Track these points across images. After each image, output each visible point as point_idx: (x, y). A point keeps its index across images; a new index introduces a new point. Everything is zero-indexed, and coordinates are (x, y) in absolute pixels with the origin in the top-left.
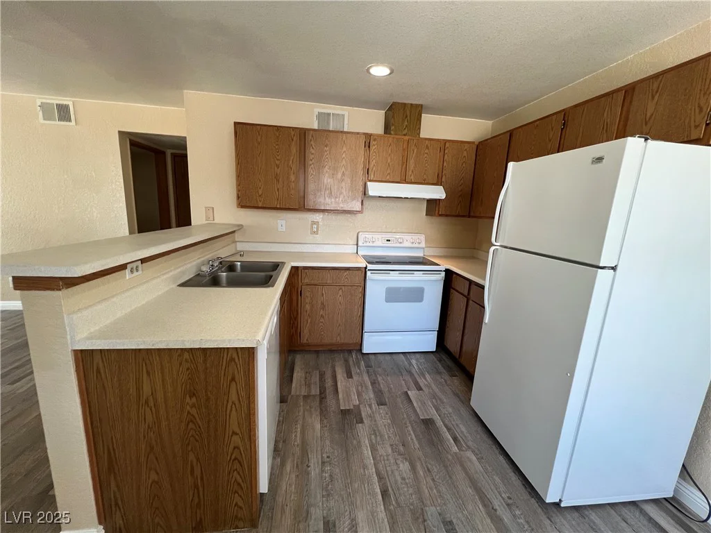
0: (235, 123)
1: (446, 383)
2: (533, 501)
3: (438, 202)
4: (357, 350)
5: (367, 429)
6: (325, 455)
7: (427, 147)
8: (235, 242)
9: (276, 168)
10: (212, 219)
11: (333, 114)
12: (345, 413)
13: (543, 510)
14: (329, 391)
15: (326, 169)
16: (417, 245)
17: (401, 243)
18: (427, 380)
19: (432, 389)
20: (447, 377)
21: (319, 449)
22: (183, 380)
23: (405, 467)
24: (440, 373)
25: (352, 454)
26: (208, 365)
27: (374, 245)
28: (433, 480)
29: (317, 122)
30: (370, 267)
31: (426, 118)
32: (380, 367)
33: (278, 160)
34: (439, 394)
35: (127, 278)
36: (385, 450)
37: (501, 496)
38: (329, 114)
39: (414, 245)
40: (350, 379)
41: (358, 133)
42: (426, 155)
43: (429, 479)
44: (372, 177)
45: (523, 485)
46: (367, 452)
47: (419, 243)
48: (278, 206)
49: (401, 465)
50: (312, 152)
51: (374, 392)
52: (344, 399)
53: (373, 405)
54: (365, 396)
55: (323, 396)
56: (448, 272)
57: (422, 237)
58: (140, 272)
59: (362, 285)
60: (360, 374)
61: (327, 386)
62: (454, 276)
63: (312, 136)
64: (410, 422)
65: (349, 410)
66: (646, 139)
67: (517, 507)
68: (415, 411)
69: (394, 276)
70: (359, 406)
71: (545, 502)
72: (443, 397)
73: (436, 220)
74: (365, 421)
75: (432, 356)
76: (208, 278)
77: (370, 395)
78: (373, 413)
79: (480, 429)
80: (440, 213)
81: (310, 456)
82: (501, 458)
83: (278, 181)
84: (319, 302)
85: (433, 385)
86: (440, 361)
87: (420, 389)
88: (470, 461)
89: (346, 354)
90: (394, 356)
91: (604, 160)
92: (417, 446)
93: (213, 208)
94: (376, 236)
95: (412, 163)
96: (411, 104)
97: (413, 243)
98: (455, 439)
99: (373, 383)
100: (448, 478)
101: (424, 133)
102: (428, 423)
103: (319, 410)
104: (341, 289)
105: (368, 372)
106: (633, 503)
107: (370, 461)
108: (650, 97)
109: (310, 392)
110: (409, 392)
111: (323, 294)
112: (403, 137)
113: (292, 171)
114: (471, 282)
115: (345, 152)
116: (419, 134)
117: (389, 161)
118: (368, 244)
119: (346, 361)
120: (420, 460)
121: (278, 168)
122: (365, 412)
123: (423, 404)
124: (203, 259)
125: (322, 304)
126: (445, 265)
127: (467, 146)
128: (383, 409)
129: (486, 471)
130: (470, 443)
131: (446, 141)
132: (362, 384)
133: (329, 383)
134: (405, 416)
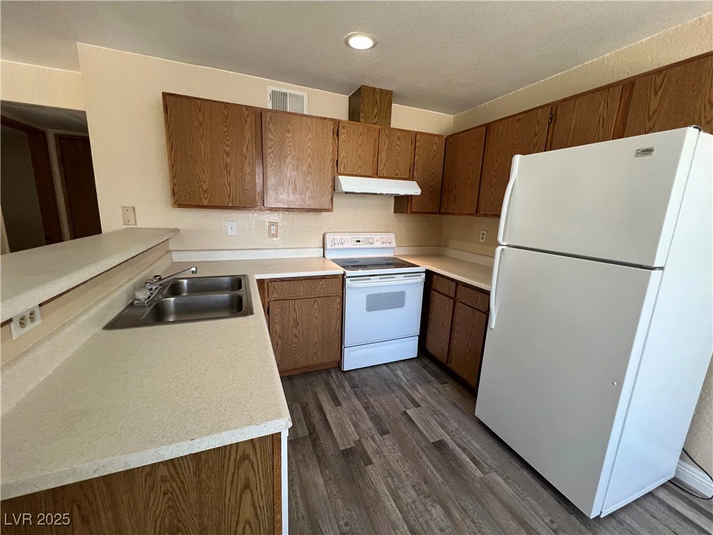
0: (165, 95)
1: (440, 392)
2: (573, 518)
3: (410, 198)
4: (335, 368)
5: (380, 470)
6: (341, 523)
7: (399, 139)
8: (169, 251)
9: (225, 156)
10: (132, 222)
11: (290, 94)
12: (347, 453)
13: (586, 527)
14: (319, 427)
15: (289, 159)
16: (387, 245)
17: (371, 243)
18: (420, 393)
19: (430, 403)
20: (439, 386)
21: (332, 515)
22: (157, 513)
23: (437, 511)
24: (429, 382)
25: (374, 511)
26: (204, 476)
27: (344, 246)
28: (473, 521)
29: (271, 102)
30: (349, 273)
31: (396, 108)
32: (367, 386)
33: (227, 146)
34: (439, 408)
35: (14, 338)
36: (409, 495)
37: (544, 521)
38: (285, 94)
39: (385, 245)
40: (339, 407)
41: (325, 118)
42: (397, 147)
43: (468, 521)
44: (341, 169)
45: (556, 500)
46: (390, 503)
47: (390, 243)
48: (230, 205)
49: (433, 511)
50: (271, 138)
51: (372, 419)
52: (340, 434)
53: (376, 437)
54: (363, 427)
55: (314, 436)
56: (428, 272)
57: (392, 236)
58: (38, 322)
59: (340, 294)
60: (348, 398)
61: (315, 422)
62: (435, 276)
63: (270, 118)
64: (422, 450)
65: (350, 449)
66: (700, 130)
67: (564, 531)
68: (423, 435)
69: (375, 282)
70: (359, 441)
71: (589, 519)
72: (443, 411)
73: (404, 217)
74: (374, 461)
75: (414, 363)
76: (149, 310)
77: (368, 424)
78: (378, 446)
79: (491, 441)
80: (412, 210)
81: (323, 530)
82: (525, 473)
83: (229, 172)
84: (292, 319)
85: (428, 398)
86: (424, 367)
87: (417, 405)
88: (498, 484)
89: (325, 376)
90: (378, 370)
91: (654, 153)
92: (440, 481)
93: (134, 208)
94: (345, 237)
95: (383, 155)
96: (381, 90)
97: (383, 243)
98: (473, 460)
99: (366, 408)
100: (487, 515)
101: (395, 124)
102: (440, 445)
103: (315, 458)
104: (316, 301)
105: (356, 394)
106: (650, 494)
107: (397, 515)
108: (653, 93)
109: (297, 434)
110: (408, 411)
111: (295, 310)
112: (373, 126)
113: (247, 161)
114: (457, 282)
115: (310, 139)
116: (390, 124)
117: (360, 152)
118: (337, 246)
119: (328, 385)
120: (450, 498)
121: (228, 156)
122: (369, 446)
123: (427, 423)
124: (133, 281)
125: (295, 321)
126: (424, 266)
127: (436, 140)
128: (388, 440)
129: (517, 493)
130: (490, 462)
131: (417, 133)
132: (354, 411)
133: (316, 418)
134: (415, 443)
